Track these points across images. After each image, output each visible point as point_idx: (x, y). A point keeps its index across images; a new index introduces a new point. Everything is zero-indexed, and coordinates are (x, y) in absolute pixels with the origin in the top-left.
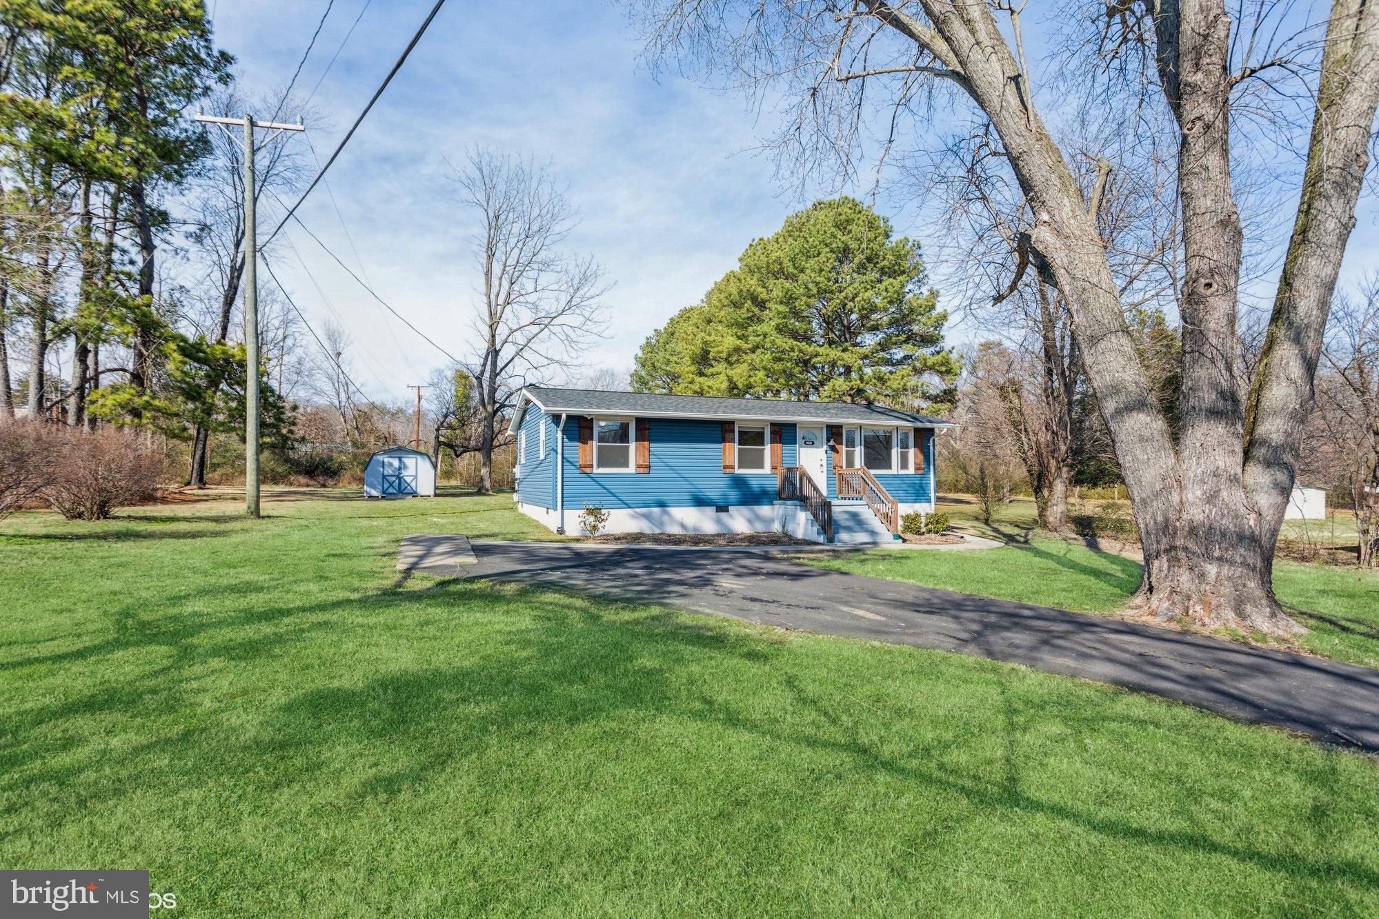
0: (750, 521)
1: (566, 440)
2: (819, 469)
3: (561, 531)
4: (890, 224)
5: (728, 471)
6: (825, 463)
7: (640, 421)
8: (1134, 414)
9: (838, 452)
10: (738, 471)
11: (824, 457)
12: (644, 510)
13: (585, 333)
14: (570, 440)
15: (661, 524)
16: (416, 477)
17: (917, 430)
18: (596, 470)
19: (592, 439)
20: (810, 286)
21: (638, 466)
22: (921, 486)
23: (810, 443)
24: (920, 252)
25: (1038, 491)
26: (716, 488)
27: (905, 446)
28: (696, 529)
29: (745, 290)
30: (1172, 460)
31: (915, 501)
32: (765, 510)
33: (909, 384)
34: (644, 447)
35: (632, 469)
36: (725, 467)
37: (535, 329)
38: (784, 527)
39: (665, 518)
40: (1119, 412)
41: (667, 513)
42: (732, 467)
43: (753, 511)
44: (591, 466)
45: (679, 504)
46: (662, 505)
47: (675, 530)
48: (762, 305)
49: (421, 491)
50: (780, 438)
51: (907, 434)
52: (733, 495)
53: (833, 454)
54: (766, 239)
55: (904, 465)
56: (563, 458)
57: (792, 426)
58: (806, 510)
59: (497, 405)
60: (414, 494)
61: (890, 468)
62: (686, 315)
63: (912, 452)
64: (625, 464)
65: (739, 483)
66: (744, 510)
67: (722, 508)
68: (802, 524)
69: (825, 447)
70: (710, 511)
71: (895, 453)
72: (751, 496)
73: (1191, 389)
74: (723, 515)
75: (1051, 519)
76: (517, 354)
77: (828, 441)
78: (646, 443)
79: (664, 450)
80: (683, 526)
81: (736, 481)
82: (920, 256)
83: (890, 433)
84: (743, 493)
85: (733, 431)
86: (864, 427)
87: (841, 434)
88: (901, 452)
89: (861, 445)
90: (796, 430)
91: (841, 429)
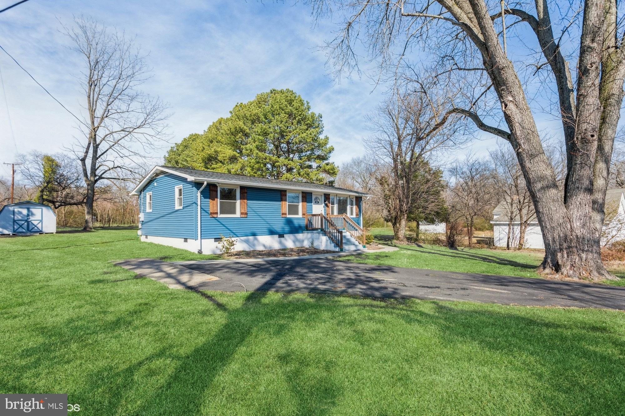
0: (294, 242)
1: (202, 198)
3: (200, 252)
4: (309, 105)
5: (284, 216)
7: (242, 188)
8: (551, 189)
10: (288, 216)
11: (323, 208)
12: (245, 238)
13: (158, 140)
14: (205, 197)
15: (254, 245)
16: (41, 221)
17: (357, 197)
18: (220, 216)
19: (217, 198)
20: (276, 128)
21: (242, 214)
22: (358, 223)
23: (317, 203)
24: (321, 119)
25: (394, 224)
26: (279, 225)
27: (352, 204)
28: (270, 247)
29: (237, 127)
30: (565, 210)
32: (300, 236)
33: (319, 177)
34: (244, 203)
35: (238, 215)
36: (283, 214)
37: (123, 134)
38: (312, 244)
39: (256, 242)
40: (543, 188)
41: (256, 239)
42: (285, 214)
43: (295, 236)
44: (217, 213)
45: (263, 234)
46: (254, 235)
47: (260, 248)
48: (247, 135)
49: (45, 230)
50: (306, 199)
51: (353, 199)
52: (287, 229)
53: (327, 208)
54: (243, 104)
55: (352, 214)
56: (201, 208)
57: (310, 194)
58: (326, 235)
59: (97, 177)
60: (41, 232)
61: (347, 214)
62: (194, 138)
63: (355, 207)
64: (234, 212)
65: (289, 222)
66: (291, 236)
67: (281, 236)
68: (323, 242)
69: (323, 204)
70: (276, 237)
71: (348, 207)
72: (294, 229)
73: (578, 179)
74: (282, 239)
75: (400, 236)
76: (110, 148)
77: (325, 201)
78: (245, 201)
79: (255, 204)
80: (264, 246)
81: (288, 221)
82: (321, 121)
83: (347, 198)
84: (291, 227)
85: (286, 195)
86: (338, 195)
87: (330, 199)
88: (351, 207)
89: (337, 204)
90: (312, 196)
91: (329, 196)
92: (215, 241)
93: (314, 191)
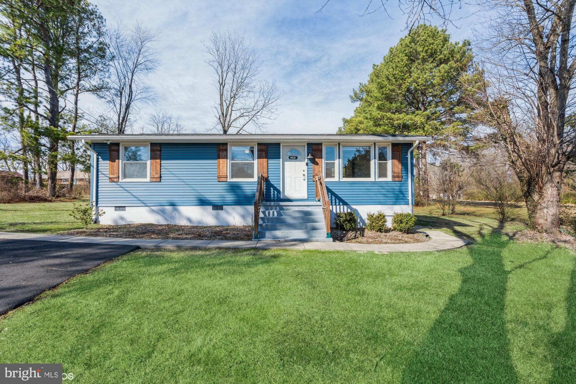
1: (100, 160)
2: (303, 178)
3: (96, 221)
5: (223, 179)
6: (306, 173)
7: (153, 145)
9: (317, 164)
10: (231, 180)
11: (306, 168)
12: (159, 208)
14: (103, 159)
15: (173, 218)
17: (395, 145)
18: (122, 181)
19: (119, 159)
21: (153, 177)
22: (401, 192)
23: (294, 157)
24: (470, 47)
27: (382, 157)
28: (200, 222)
31: (395, 203)
34: (156, 163)
35: (148, 179)
36: (220, 177)
39: (175, 214)
41: (176, 210)
42: (226, 177)
45: (187, 204)
46: (173, 204)
47: (183, 222)
50: (267, 153)
51: (385, 148)
52: (230, 197)
53: (313, 166)
55: (382, 173)
56: (98, 172)
57: (276, 145)
61: (368, 176)
64: (144, 176)
65: (234, 188)
66: (238, 209)
67: (218, 207)
69: (306, 160)
70: (209, 208)
71: (374, 164)
74: (220, 212)
75: (541, 221)
77: (309, 156)
78: (158, 161)
80: (189, 220)
81: (231, 187)
82: (471, 50)
83: (370, 147)
84: (238, 196)
85: (226, 150)
86: (343, 144)
87: (321, 150)
88: (379, 163)
89: (339, 158)
90: (280, 148)
91: (320, 146)
92: (115, 210)
93: (281, 140)
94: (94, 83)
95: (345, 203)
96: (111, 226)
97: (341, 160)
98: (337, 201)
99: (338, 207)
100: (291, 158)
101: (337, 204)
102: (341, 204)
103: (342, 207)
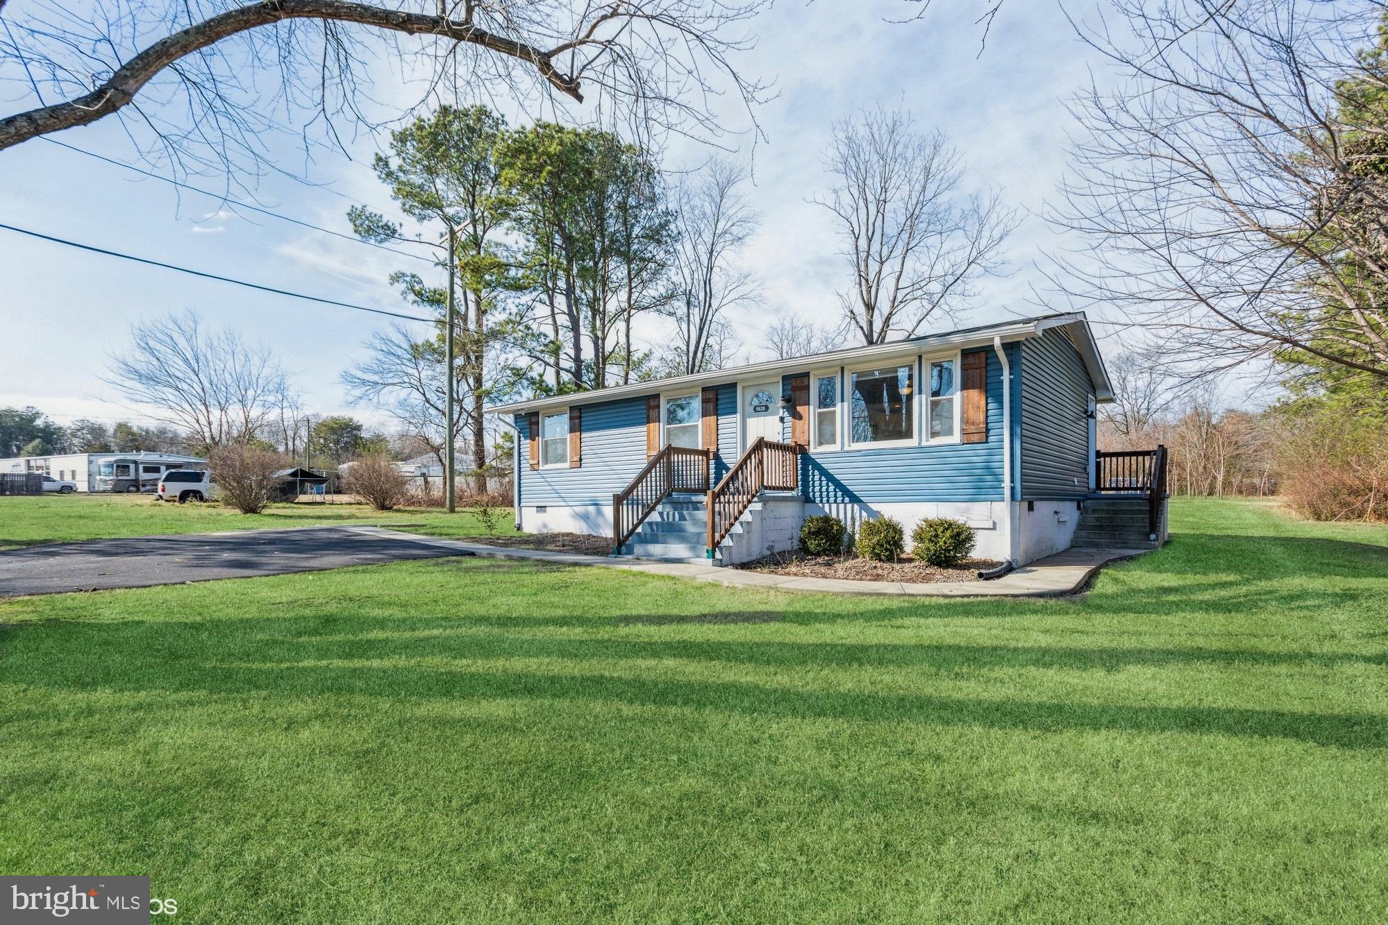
1: (522, 438)
3: (519, 528)
6: (780, 438)
7: (573, 410)
9: (800, 418)
11: (780, 427)
14: (525, 438)
17: (969, 355)
18: (542, 467)
19: (538, 435)
21: (572, 461)
23: (762, 408)
34: (576, 438)
35: (568, 463)
44: (538, 463)
50: (717, 405)
51: (950, 364)
53: (792, 422)
55: (944, 426)
56: (519, 456)
57: (732, 387)
63: (957, 400)
69: (781, 413)
71: (918, 406)
77: (786, 401)
78: (578, 434)
85: (658, 407)
86: (850, 367)
87: (808, 388)
88: (932, 402)
89: (842, 401)
90: (736, 392)
91: (806, 379)
92: (537, 512)
93: (739, 377)
94: (662, 290)
95: (855, 499)
96: (533, 535)
97: (846, 404)
98: (839, 494)
99: (841, 506)
100: (758, 409)
101: (839, 500)
102: (847, 500)
103: (849, 506)
